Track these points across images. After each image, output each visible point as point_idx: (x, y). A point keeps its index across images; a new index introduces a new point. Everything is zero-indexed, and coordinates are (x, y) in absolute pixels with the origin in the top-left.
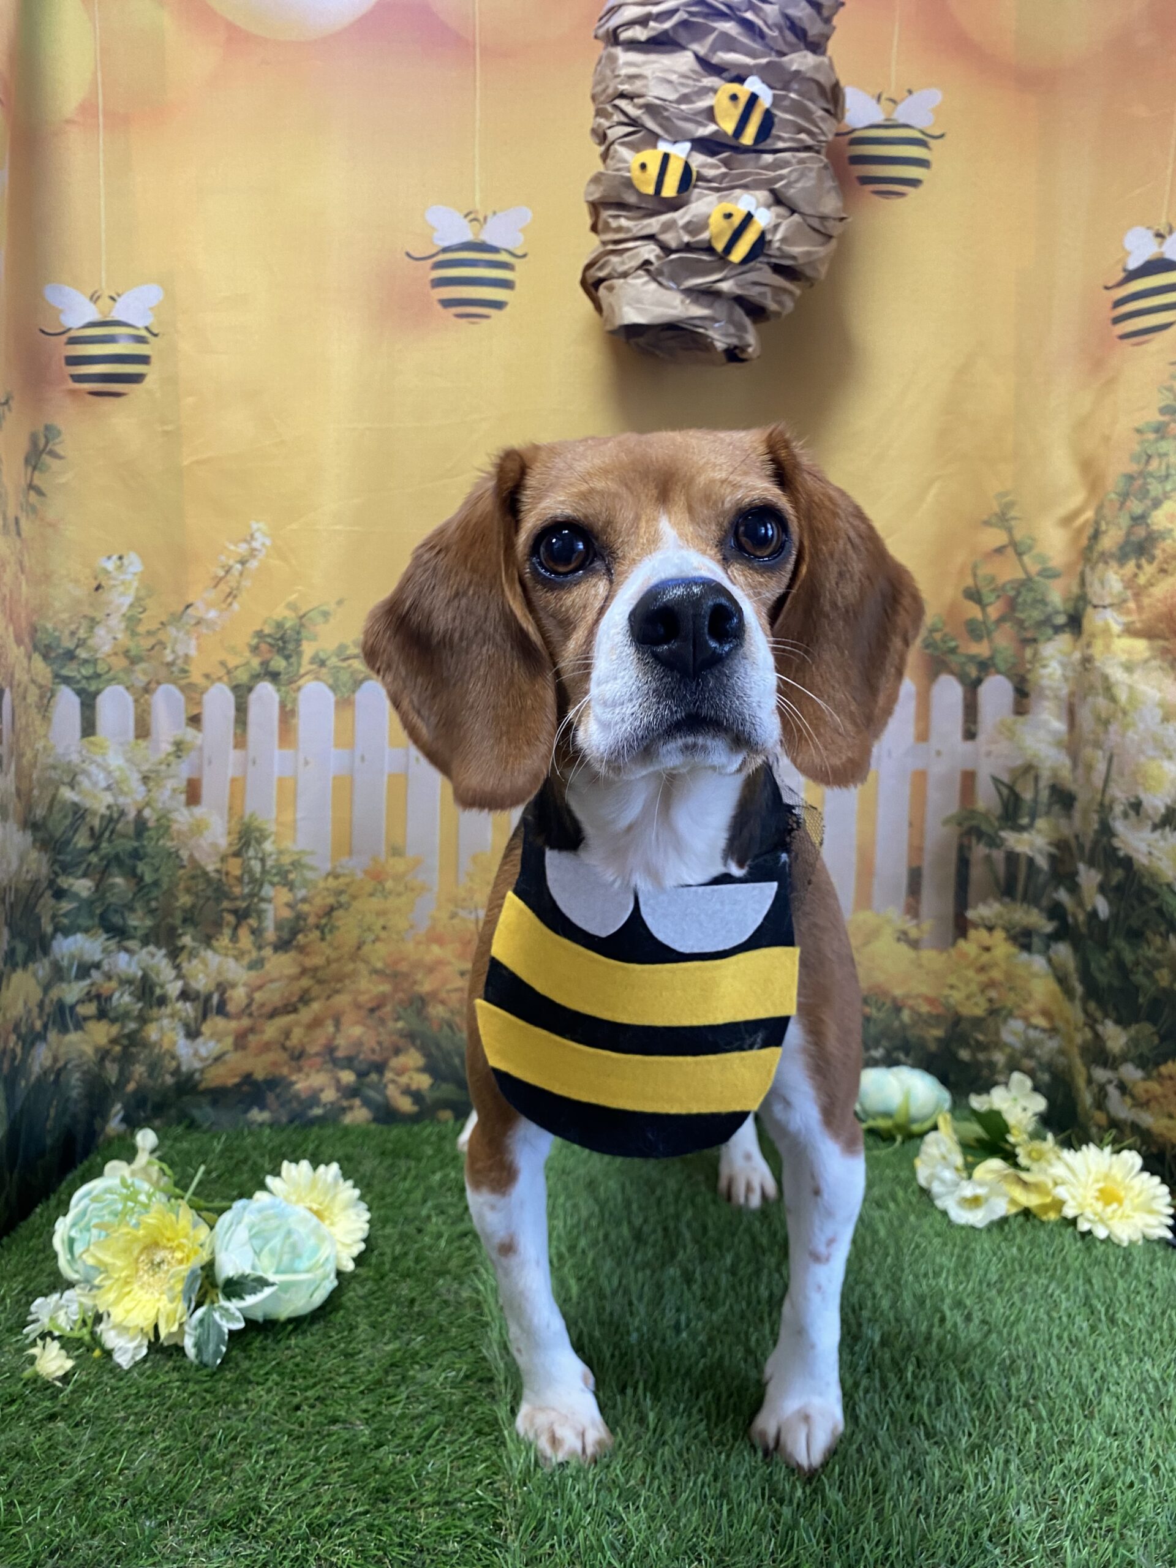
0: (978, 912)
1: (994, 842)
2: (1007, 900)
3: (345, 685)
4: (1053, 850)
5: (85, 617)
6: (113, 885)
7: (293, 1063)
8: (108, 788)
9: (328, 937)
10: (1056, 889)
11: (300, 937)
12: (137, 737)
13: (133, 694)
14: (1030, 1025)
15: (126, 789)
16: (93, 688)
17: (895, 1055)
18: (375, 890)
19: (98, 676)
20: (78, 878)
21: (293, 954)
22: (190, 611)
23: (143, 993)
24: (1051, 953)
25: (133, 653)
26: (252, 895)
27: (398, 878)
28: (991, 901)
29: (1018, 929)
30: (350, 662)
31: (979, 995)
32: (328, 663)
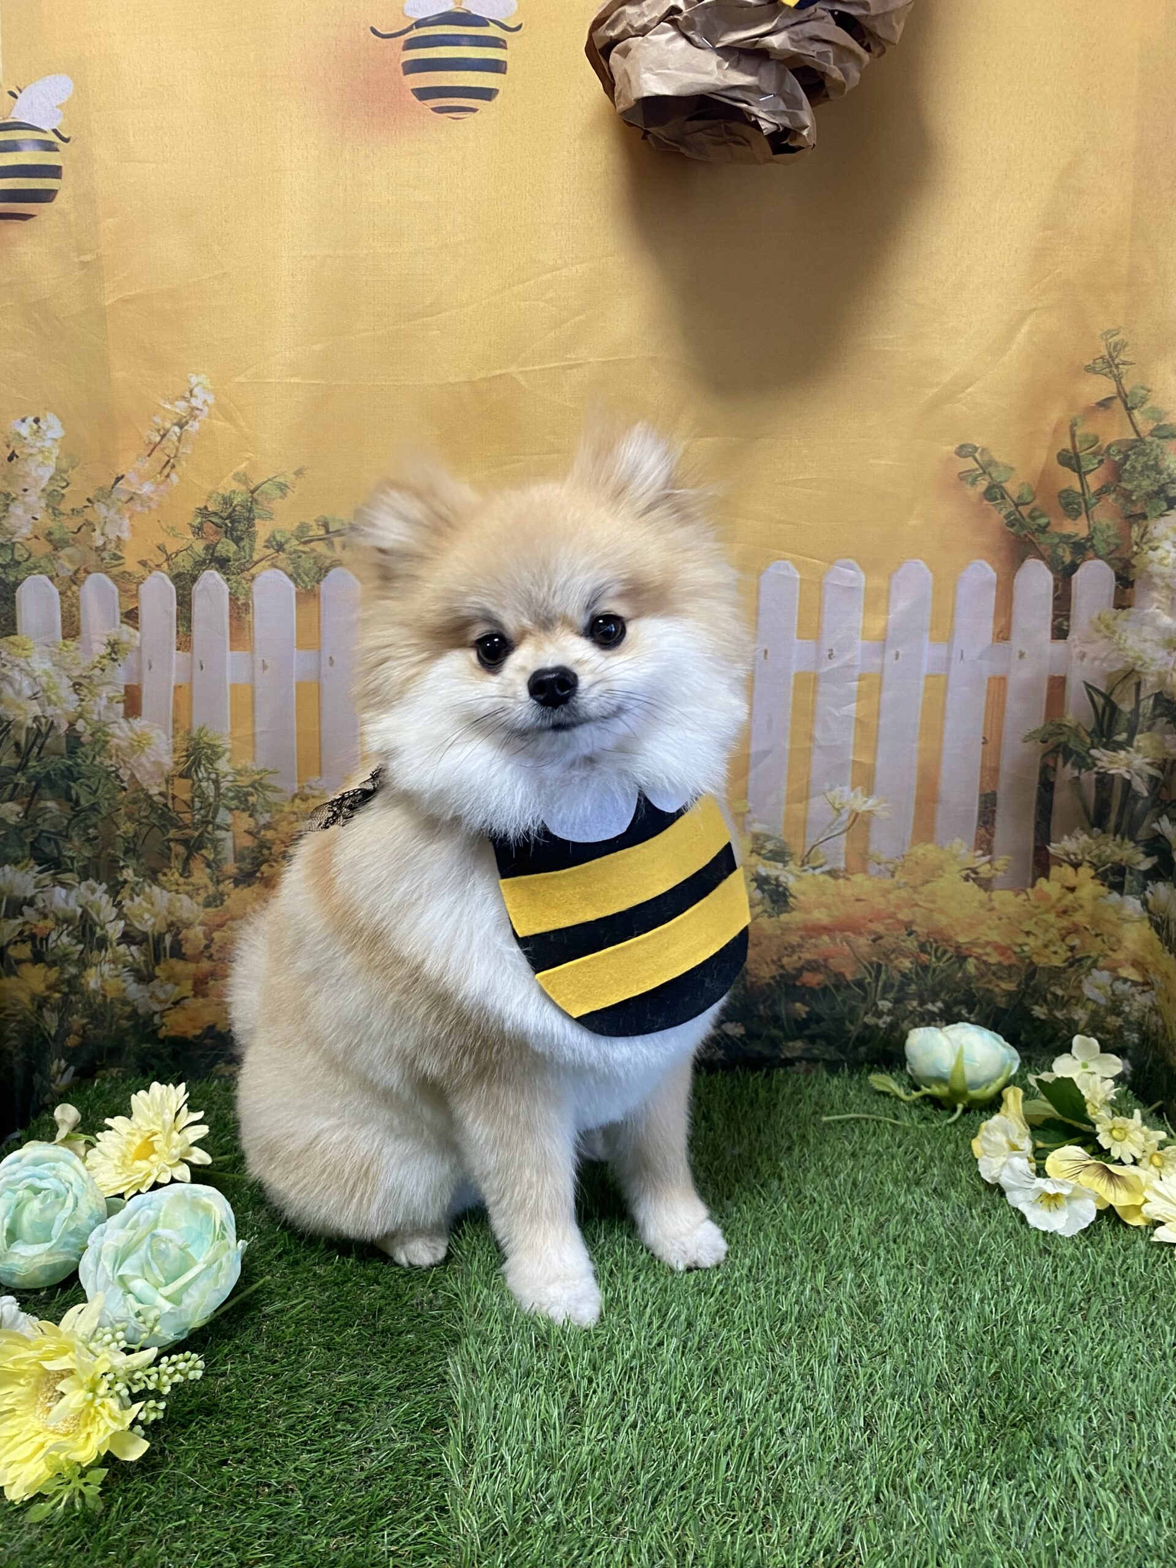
0: (1064, 845)
1: (1083, 762)
2: (1096, 831)
3: (307, 575)
4: (1155, 772)
6: (45, 809)
8: (34, 697)
10: (1157, 818)
11: (264, 868)
12: (65, 636)
13: (58, 586)
14: (1118, 978)
15: (54, 698)
16: (11, 578)
17: (956, 1010)
19: (16, 564)
20: (4, 801)
21: (256, 887)
22: (121, 484)
23: (84, 935)
24: (1147, 893)
25: (57, 535)
26: (205, 822)
28: (1078, 832)
29: (1109, 865)
30: (312, 545)
31: (1059, 943)
32: (286, 546)
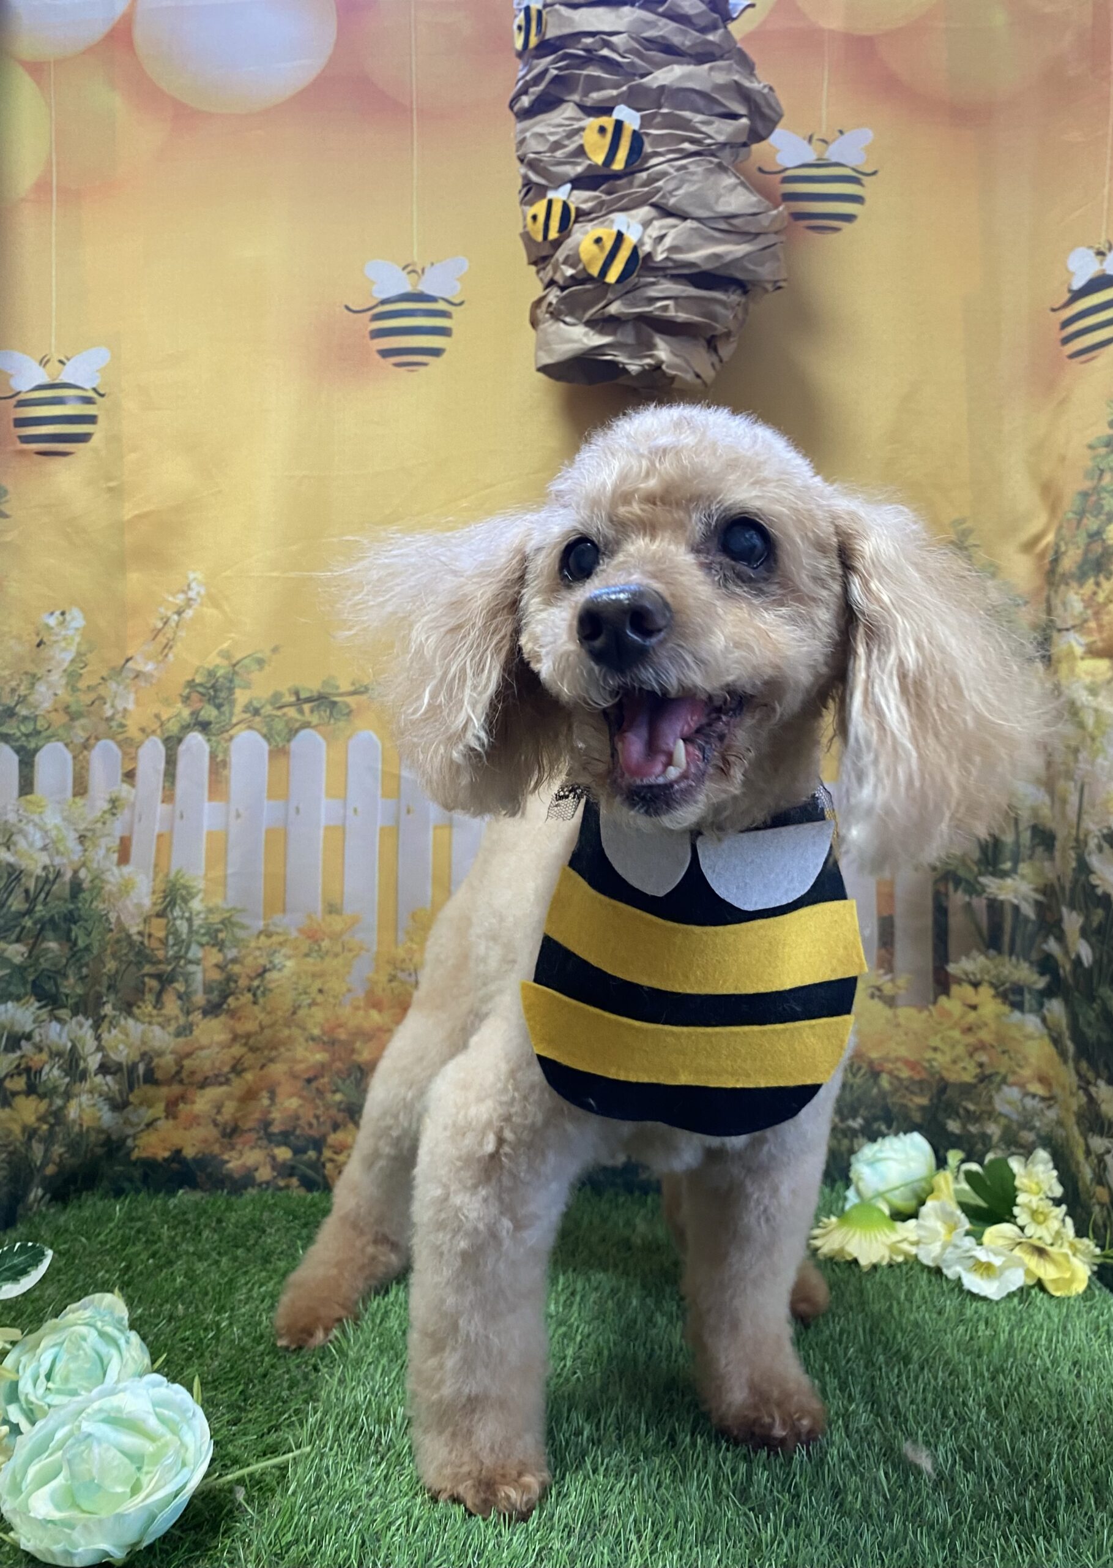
0: (962, 966)
1: (973, 889)
2: (992, 952)
3: (279, 735)
4: (1039, 897)
5: (26, 673)
6: (47, 950)
7: (225, 1140)
8: (44, 848)
9: (261, 1001)
10: (1045, 941)
11: (231, 1000)
12: (75, 795)
13: (72, 751)
14: (1026, 1094)
15: (62, 849)
16: (32, 745)
17: (875, 1126)
18: (311, 950)
19: (37, 733)
20: (10, 943)
21: (223, 1018)
22: (130, 664)
23: (70, 1066)
24: (1045, 1011)
25: (73, 708)
26: (178, 957)
27: (335, 937)
28: (975, 953)
29: (1007, 985)
30: (285, 710)
31: (967, 1059)
32: (262, 711)
